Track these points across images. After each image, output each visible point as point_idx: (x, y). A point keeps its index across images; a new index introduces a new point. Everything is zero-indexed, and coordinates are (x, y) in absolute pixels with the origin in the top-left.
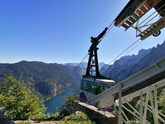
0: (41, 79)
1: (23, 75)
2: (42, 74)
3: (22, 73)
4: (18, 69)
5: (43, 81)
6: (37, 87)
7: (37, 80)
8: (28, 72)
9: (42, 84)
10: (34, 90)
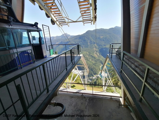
0: (103, 45)
1: (90, 43)
2: (103, 40)
3: (89, 41)
4: (86, 39)
5: (105, 47)
6: (100, 52)
7: (100, 46)
8: (92, 40)
9: (104, 50)
10: (98, 54)
